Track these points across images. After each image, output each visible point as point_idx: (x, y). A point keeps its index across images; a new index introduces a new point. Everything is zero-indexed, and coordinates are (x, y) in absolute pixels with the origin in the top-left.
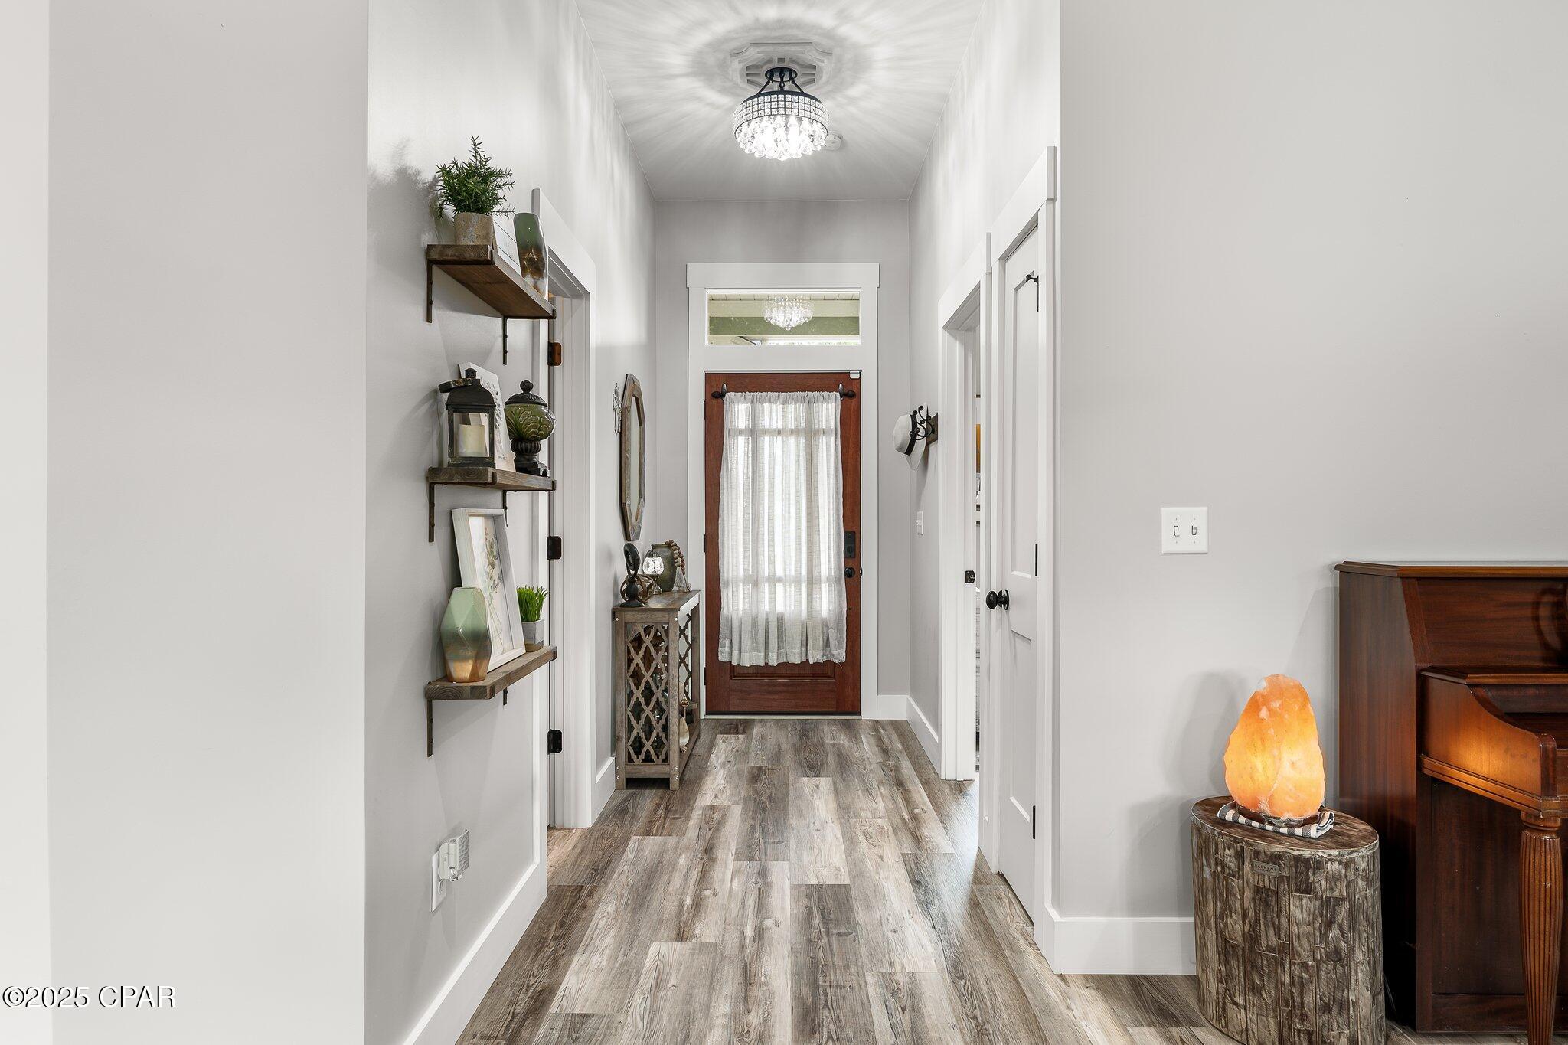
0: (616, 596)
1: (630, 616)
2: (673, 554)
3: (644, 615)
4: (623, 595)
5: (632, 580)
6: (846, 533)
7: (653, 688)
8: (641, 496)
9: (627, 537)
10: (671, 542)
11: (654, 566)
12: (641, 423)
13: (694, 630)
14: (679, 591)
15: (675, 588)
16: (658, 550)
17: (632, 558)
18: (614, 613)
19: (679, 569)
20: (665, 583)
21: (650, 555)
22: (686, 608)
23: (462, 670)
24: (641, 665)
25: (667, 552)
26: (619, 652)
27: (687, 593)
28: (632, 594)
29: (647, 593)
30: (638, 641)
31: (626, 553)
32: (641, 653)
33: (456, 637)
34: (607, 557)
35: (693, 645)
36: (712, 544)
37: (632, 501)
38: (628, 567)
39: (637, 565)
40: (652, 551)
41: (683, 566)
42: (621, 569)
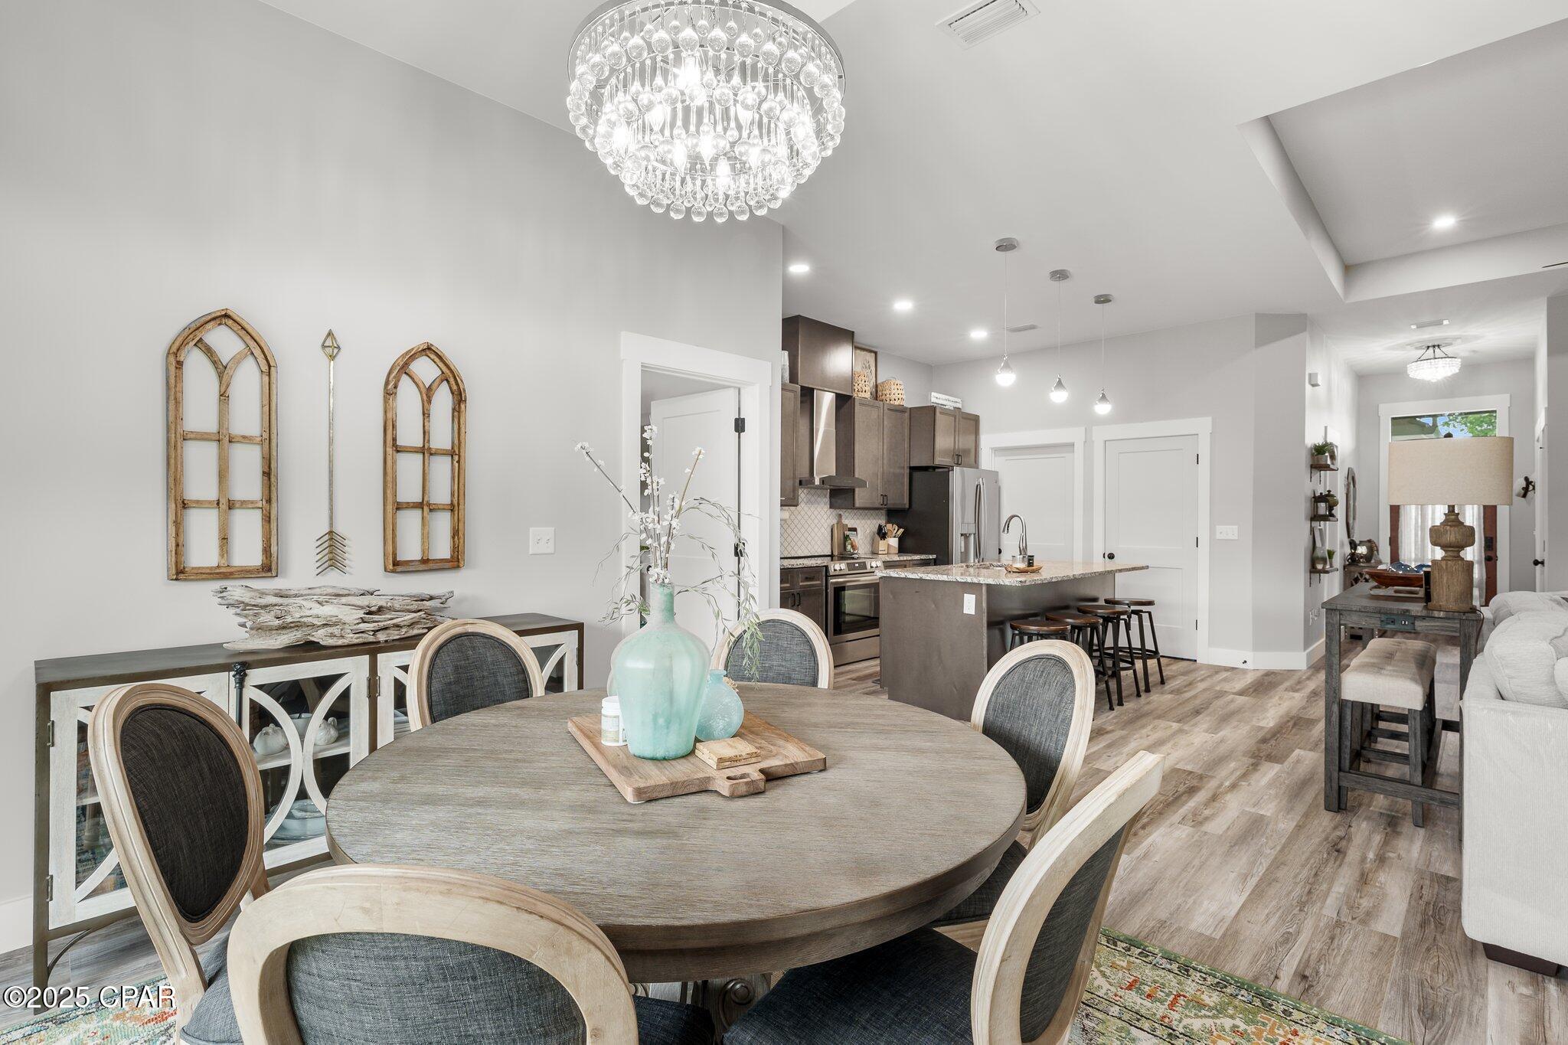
0: (1346, 559)
1: (1352, 568)
3: (1358, 569)
4: (1349, 559)
5: (1353, 555)
6: (1486, 538)
8: (1354, 519)
9: (1349, 536)
10: (1371, 539)
11: (1362, 550)
12: (1354, 486)
14: (1375, 562)
15: (1373, 561)
16: (1364, 543)
17: (1353, 545)
18: (1346, 565)
19: (1375, 552)
20: (1368, 558)
21: (1359, 545)
23: (1320, 567)
25: (1369, 544)
26: (1347, 581)
27: (1380, 562)
28: (1354, 559)
29: (1359, 561)
30: (1356, 579)
31: (1350, 543)
33: (1318, 558)
34: (1342, 545)
36: (1394, 541)
37: (1351, 521)
38: (1351, 548)
39: (1355, 549)
40: (1361, 543)
41: (1377, 551)
42: (1348, 550)
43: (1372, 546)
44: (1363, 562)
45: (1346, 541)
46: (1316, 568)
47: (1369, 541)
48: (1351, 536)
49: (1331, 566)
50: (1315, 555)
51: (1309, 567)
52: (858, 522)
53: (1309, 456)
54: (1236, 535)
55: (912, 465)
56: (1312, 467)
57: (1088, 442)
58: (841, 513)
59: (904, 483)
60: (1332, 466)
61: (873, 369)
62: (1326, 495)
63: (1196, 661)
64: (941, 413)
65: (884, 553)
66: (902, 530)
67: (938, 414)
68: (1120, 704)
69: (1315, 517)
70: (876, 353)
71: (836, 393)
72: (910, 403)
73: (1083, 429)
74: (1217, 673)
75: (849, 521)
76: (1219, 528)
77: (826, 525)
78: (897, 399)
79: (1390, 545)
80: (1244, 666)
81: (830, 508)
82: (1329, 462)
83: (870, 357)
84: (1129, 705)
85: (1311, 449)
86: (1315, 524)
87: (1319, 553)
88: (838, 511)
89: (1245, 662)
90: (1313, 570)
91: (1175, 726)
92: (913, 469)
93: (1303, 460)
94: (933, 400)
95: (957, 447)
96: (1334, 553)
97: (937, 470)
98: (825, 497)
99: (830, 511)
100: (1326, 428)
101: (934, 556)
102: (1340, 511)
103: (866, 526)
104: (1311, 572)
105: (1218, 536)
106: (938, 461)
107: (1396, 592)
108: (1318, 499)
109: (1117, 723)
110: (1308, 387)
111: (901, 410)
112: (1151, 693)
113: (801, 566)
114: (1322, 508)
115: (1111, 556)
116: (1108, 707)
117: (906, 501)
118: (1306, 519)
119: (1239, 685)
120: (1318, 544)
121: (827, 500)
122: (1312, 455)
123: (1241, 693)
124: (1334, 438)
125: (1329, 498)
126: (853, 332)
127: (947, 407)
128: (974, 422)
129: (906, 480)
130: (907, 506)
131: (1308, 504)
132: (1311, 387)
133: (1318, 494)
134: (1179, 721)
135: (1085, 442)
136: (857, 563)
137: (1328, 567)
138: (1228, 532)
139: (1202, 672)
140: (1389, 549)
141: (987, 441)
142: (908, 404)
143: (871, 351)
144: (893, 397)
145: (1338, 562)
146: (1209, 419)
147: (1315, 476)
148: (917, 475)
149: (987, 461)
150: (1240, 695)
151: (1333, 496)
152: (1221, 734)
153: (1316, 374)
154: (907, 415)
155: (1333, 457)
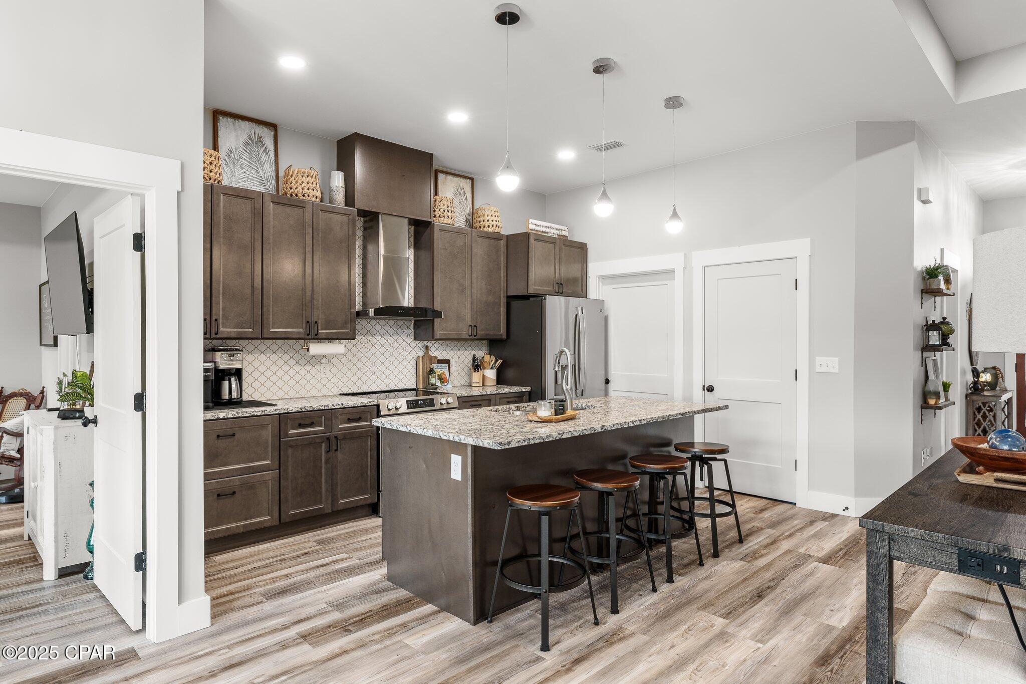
0: (967, 390)
1: (975, 398)
2: (996, 372)
3: (983, 398)
4: (970, 389)
5: (975, 383)
7: (988, 429)
9: (972, 364)
10: (996, 366)
11: (986, 377)
13: (1009, 409)
14: (1000, 390)
15: (998, 388)
16: (988, 370)
17: (976, 373)
18: (967, 396)
19: (1000, 380)
20: (993, 386)
21: (983, 373)
22: (1005, 397)
23: (932, 402)
24: (981, 419)
25: (994, 372)
26: (969, 412)
27: (1005, 391)
28: (976, 388)
29: (983, 390)
30: (979, 409)
31: (973, 372)
32: (981, 414)
33: (930, 392)
34: (964, 373)
35: (1009, 416)
36: (1021, 367)
37: (973, 349)
38: (974, 377)
39: (978, 376)
40: (985, 370)
41: (1002, 377)
42: (970, 378)
43: (997, 374)
44: (988, 390)
45: (969, 368)
46: (928, 404)
47: (994, 368)
48: (974, 363)
49: (947, 399)
50: (927, 389)
51: (919, 402)
52: (452, 353)
53: (920, 279)
54: (837, 366)
55: (509, 295)
56: (923, 292)
57: (687, 268)
58: (429, 344)
59: (499, 313)
60: (945, 291)
61: (469, 196)
62: (941, 323)
63: (795, 504)
64: (536, 240)
65: (478, 385)
66: (500, 361)
67: (532, 240)
68: (670, 580)
69: (927, 348)
70: (472, 179)
71: (410, 219)
72: (508, 229)
73: (682, 255)
74: (812, 523)
75: (438, 351)
76: (819, 360)
77: (409, 358)
78: (491, 226)
79: (1016, 371)
80: (846, 513)
81: (415, 339)
82: (943, 286)
83: (466, 185)
84: (681, 581)
85: (923, 273)
86: (926, 354)
87: (931, 387)
88: (425, 342)
89: (847, 508)
90: (925, 405)
91: (719, 622)
92: (510, 299)
93: (912, 285)
94: (532, 227)
95: (557, 275)
96: (950, 385)
97: (531, 299)
98: (409, 327)
99: (413, 344)
100: (942, 250)
101: (529, 389)
102: (959, 339)
103: (463, 357)
104: (922, 408)
105: (818, 369)
106: (531, 290)
107: (997, 480)
108: (931, 327)
109: (648, 616)
110: (917, 205)
111: (497, 237)
112: (720, 558)
113: (339, 407)
114: (935, 338)
115: (711, 389)
116: (650, 586)
117: (503, 330)
118: (915, 349)
119: (828, 545)
120: (932, 376)
121: (411, 331)
122: (924, 278)
123: (826, 560)
124: (951, 261)
125: (942, 326)
126: (432, 155)
127: (549, 235)
128: (581, 249)
129: (503, 310)
130: (504, 337)
131: (919, 333)
132: (921, 204)
133: (930, 322)
134: (726, 616)
135: (685, 268)
136: (420, 400)
137: (942, 400)
138: (829, 364)
139: (796, 522)
140: (1016, 374)
141: (595, 269)
142: (505, 232)
143: (466, 177)
144: (487, 224)
145: (957, 394)
146: (808, 241)
147: (929, 301)
148: (515, 304)
149: (594, 290)
150: (825, 563)
151: (948, 323)
152: (772, 643)
153: (927, 189)
154: (503, 243)
155: (948, 281)
